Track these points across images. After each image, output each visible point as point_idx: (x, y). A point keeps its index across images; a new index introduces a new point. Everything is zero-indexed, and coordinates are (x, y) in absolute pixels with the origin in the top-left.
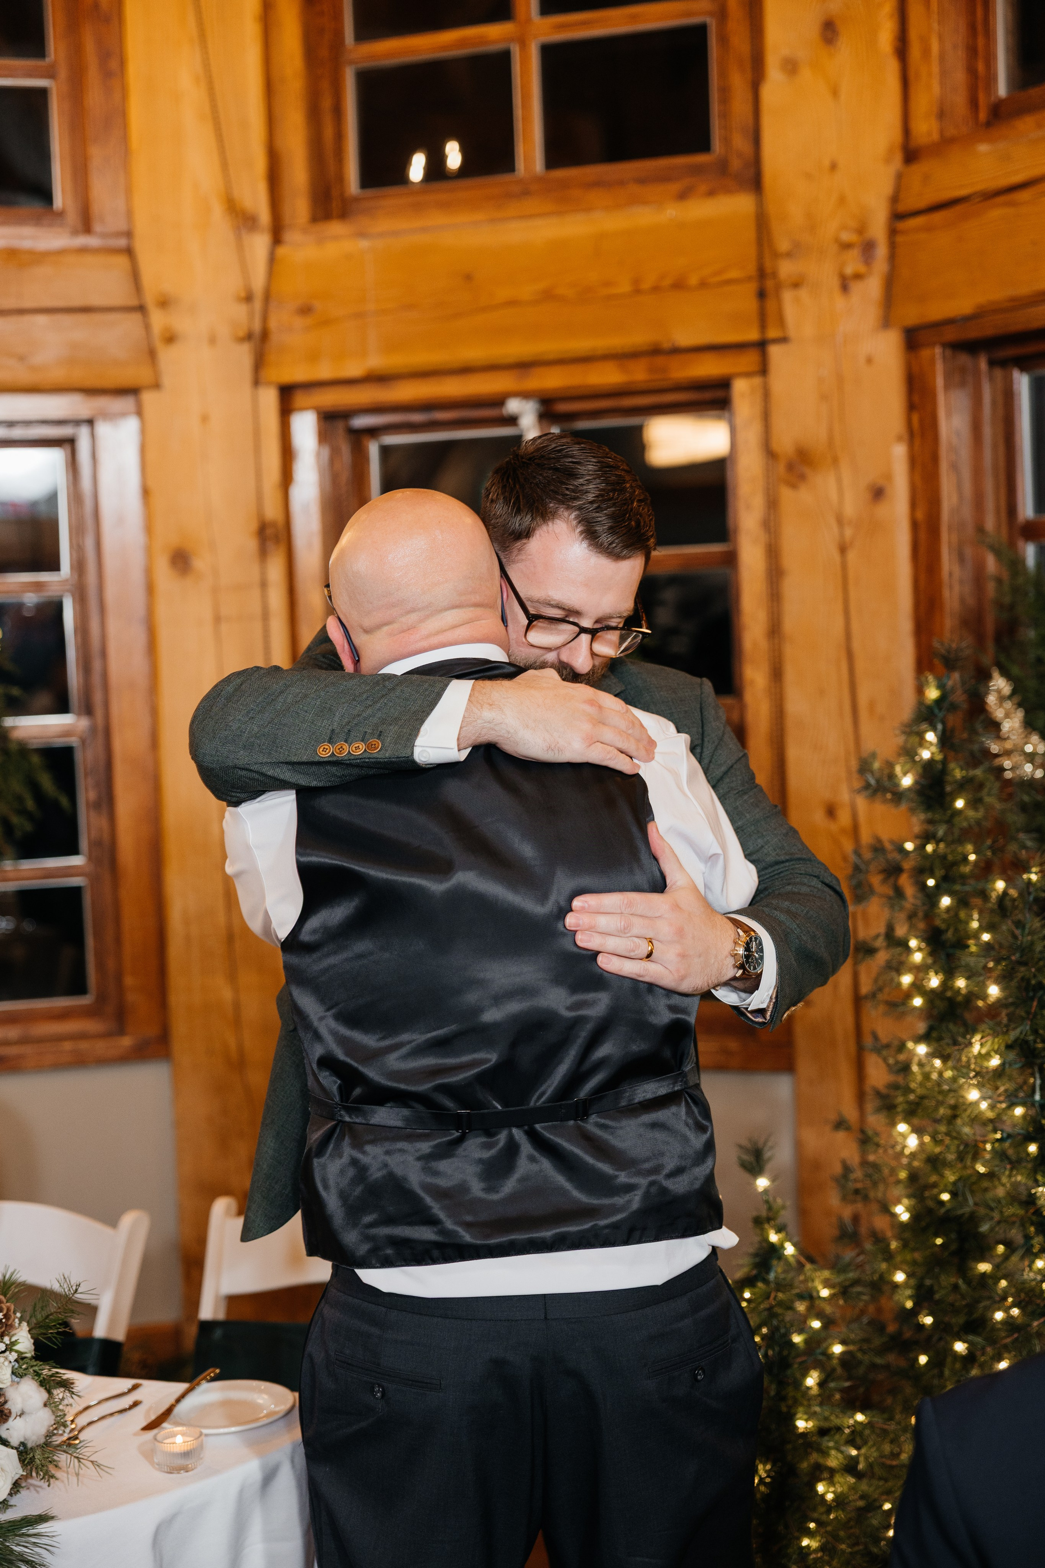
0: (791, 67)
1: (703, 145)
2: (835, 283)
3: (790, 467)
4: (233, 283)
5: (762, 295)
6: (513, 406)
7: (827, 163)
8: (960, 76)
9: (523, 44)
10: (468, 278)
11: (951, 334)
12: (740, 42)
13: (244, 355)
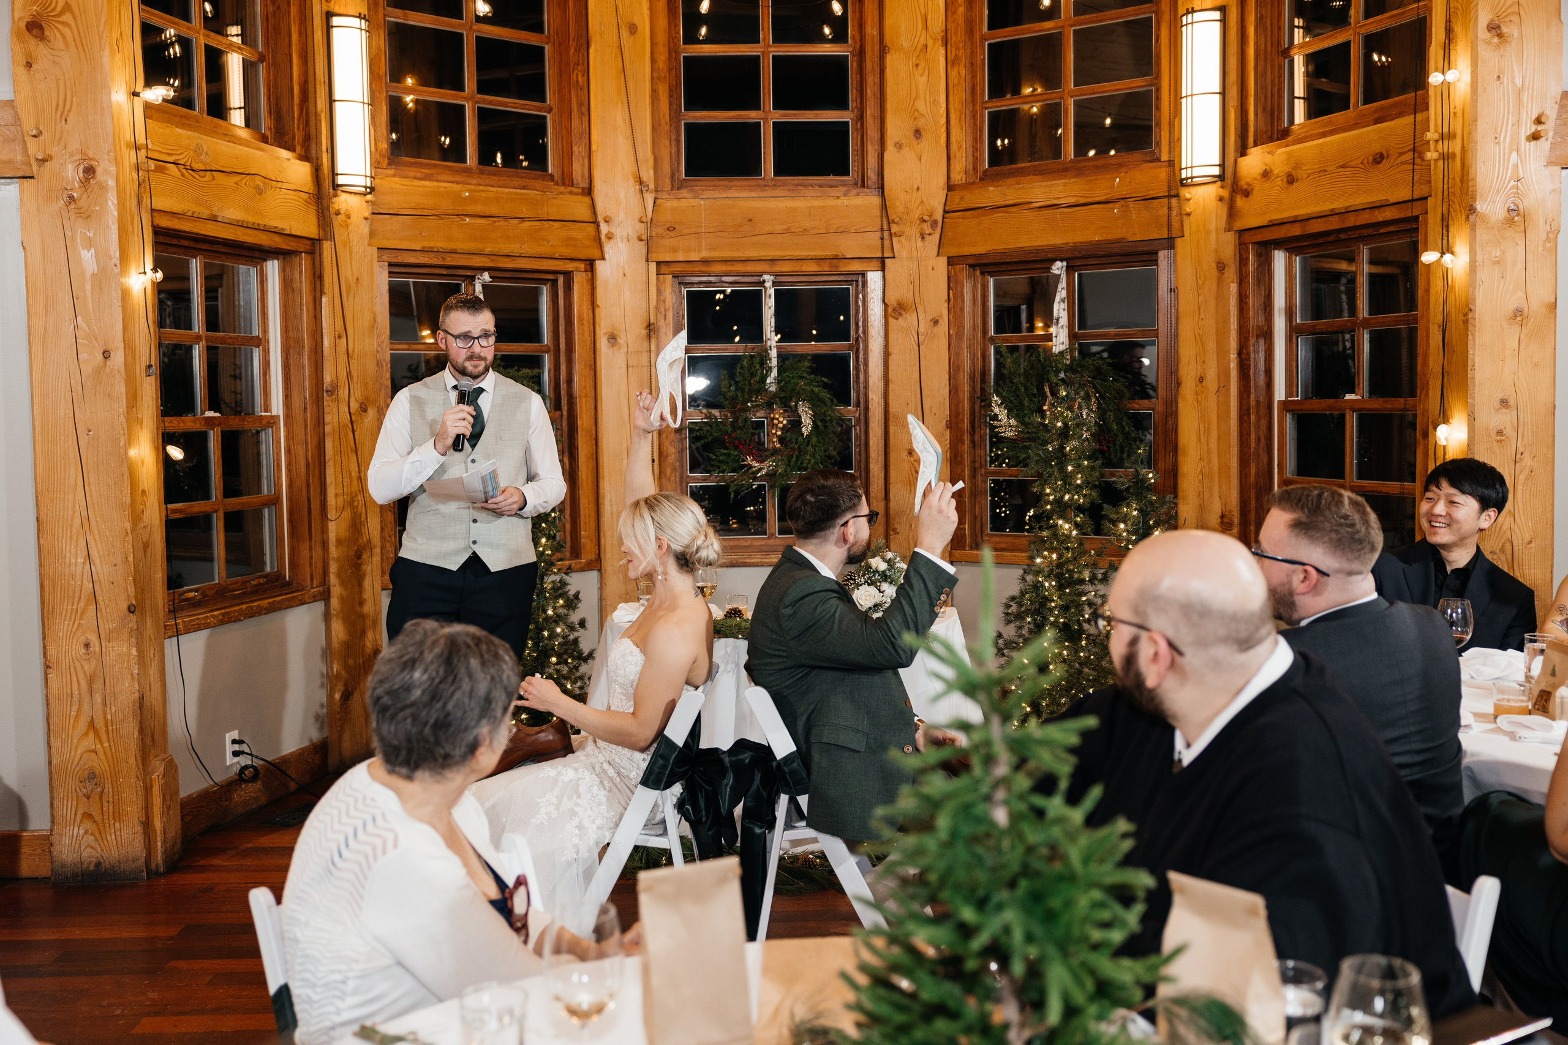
0: (899, 146)
1: (846, 173)
2: (918, 235)
3: (894, 310)
4: (637, 213)
5: (882, 239)
6: (766, 277)
7: (915, 187)
8: (970, 158)
9: (766, 120)
10: (750, 220)
11: (971, 261)
12: (872, 132)
13: (642, 247)
